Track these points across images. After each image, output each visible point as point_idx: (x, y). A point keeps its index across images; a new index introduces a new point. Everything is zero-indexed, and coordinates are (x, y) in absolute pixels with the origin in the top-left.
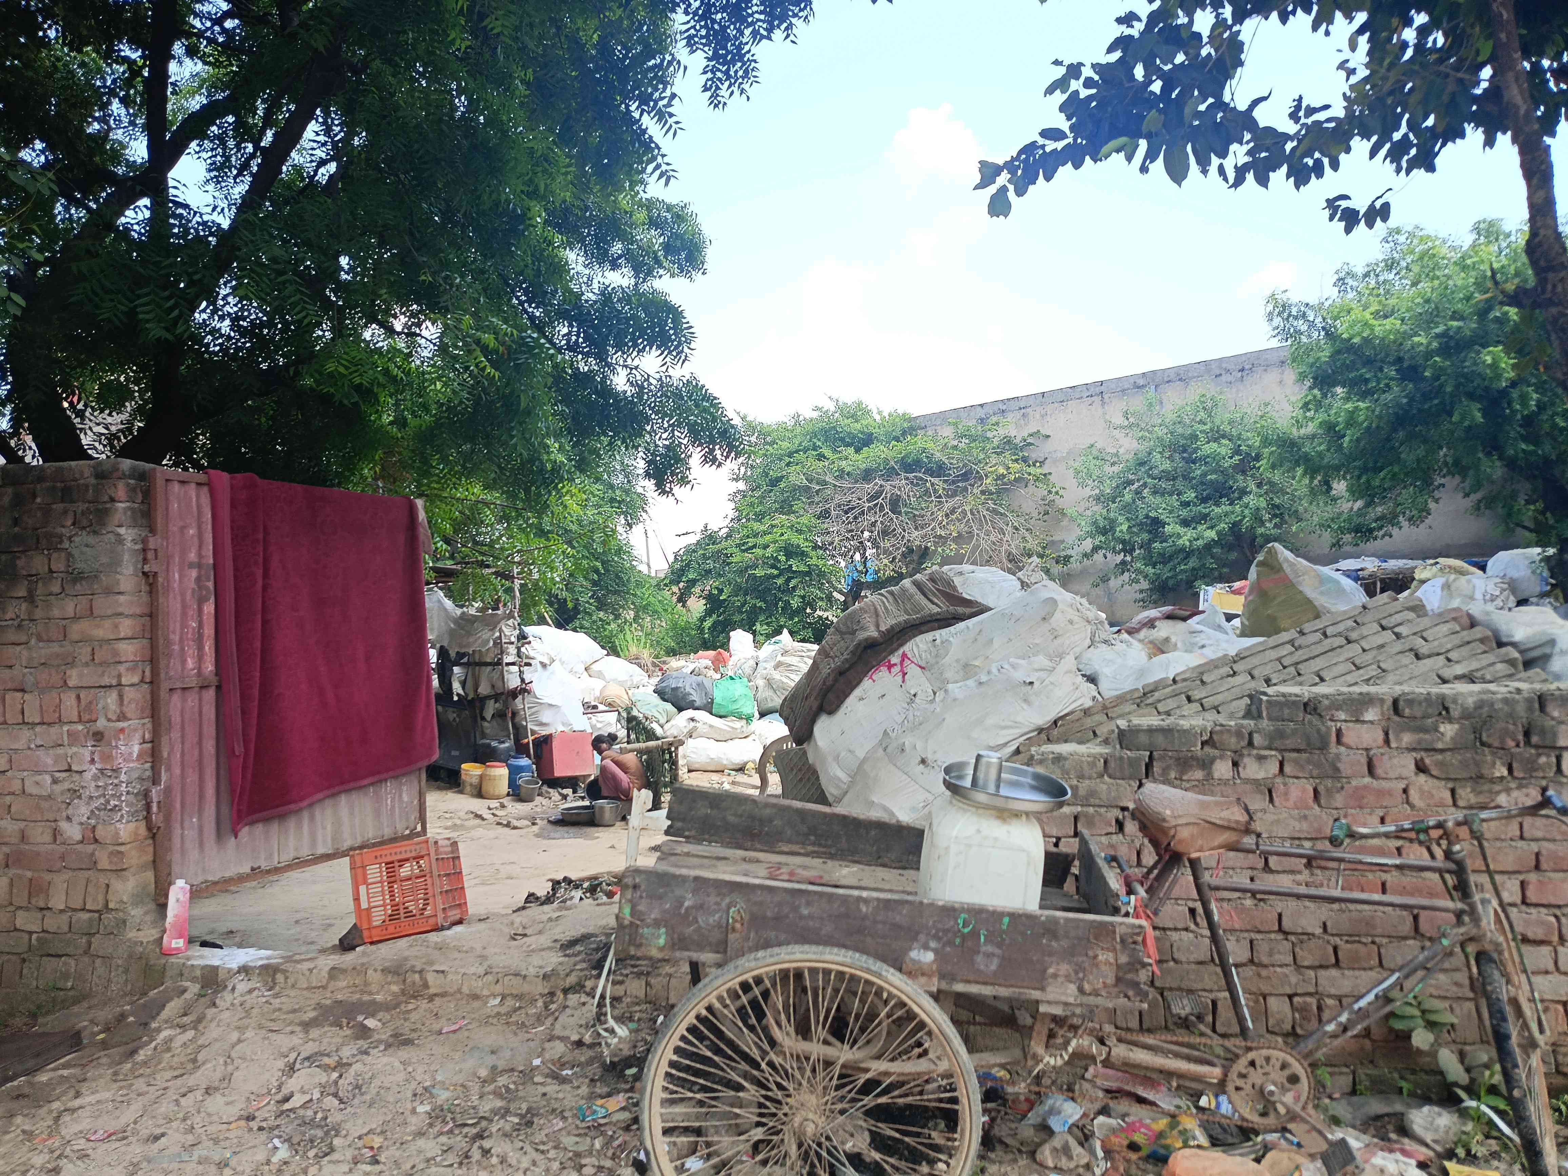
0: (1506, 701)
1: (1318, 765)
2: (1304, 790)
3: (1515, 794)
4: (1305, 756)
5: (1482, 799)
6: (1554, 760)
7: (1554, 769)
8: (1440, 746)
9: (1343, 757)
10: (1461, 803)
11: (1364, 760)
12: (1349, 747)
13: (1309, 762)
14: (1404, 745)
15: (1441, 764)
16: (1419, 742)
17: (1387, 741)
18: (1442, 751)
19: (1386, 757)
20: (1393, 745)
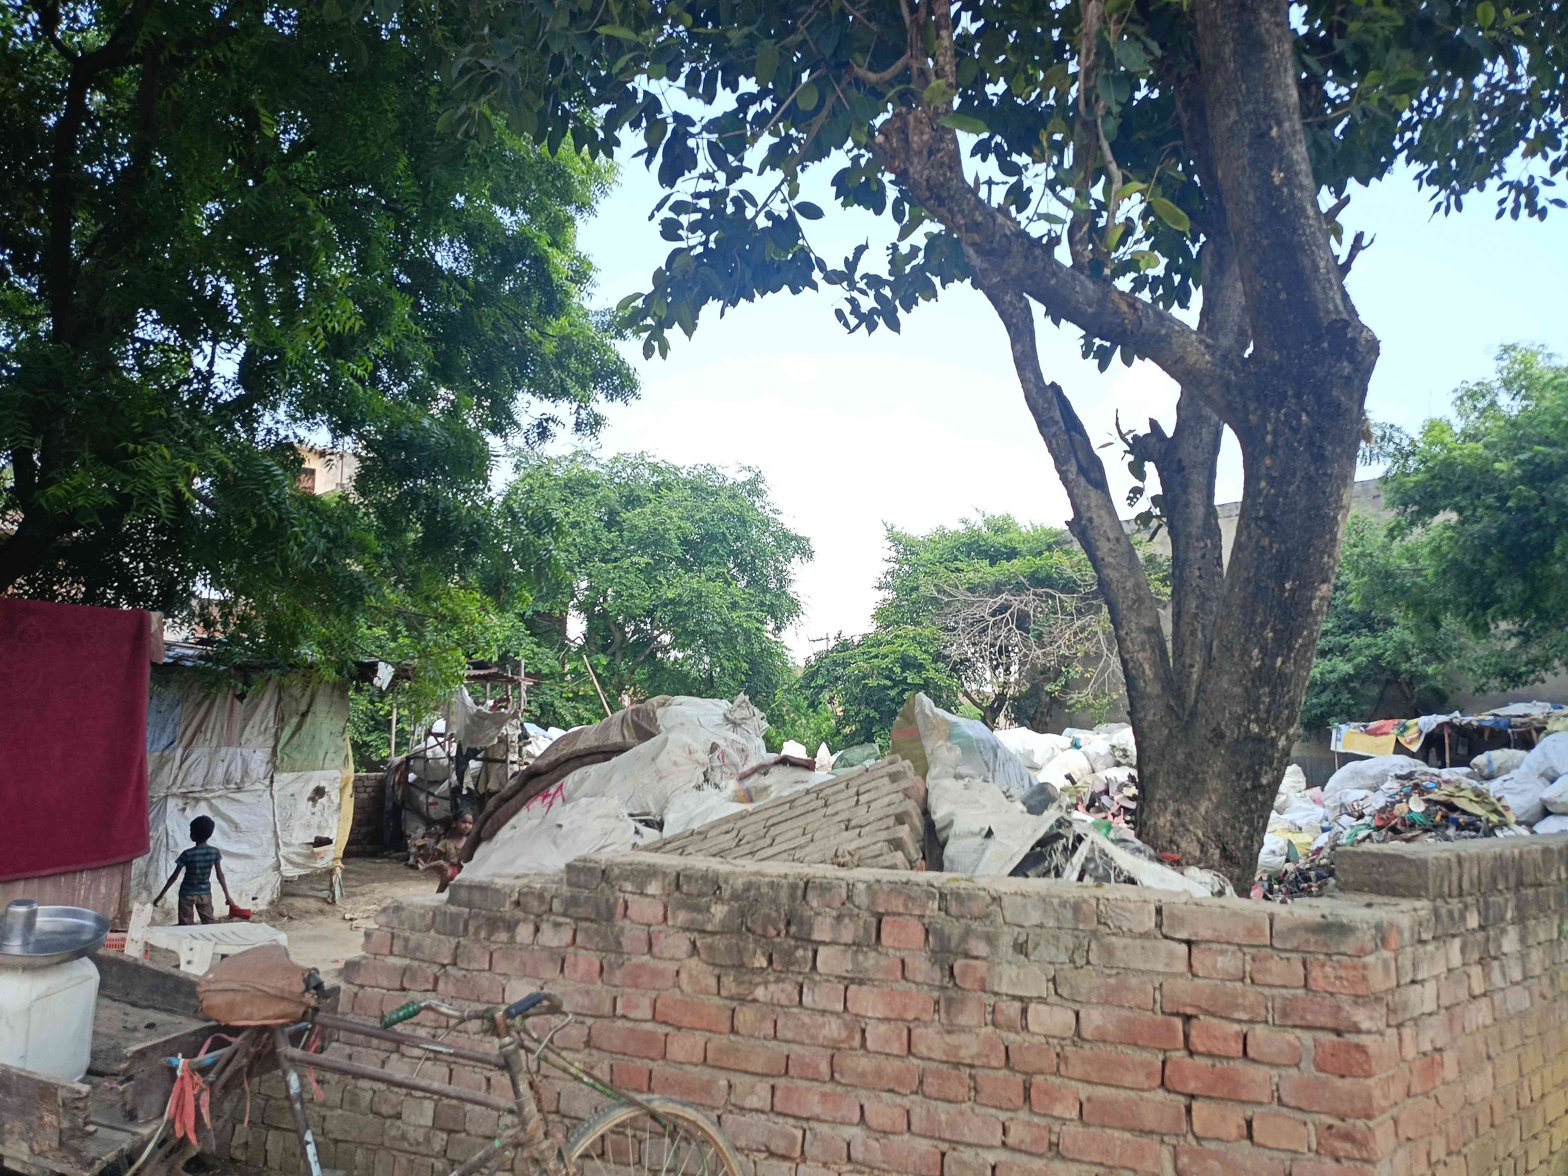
0: (772, 885)
1: (604, 937)
2: (590, 963)
3: (772, 987)
4: (595, 926)
5: (742, 990)
6: (810, 954)
7: (810, 965)
8: (709, 928)
9: (626, 931)
10: (724, 993)
11: (644, 936)
12: (633, 921)
13: (597, 932)
14: (679, 924)
15: (710, 948)
16: (693, 921)
17: (665, 918)
18: (713, 933)
19: (662, 936)
20: (670, 923)
